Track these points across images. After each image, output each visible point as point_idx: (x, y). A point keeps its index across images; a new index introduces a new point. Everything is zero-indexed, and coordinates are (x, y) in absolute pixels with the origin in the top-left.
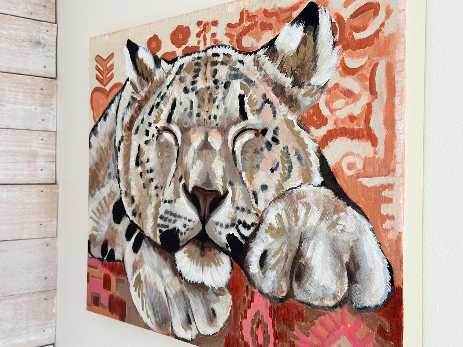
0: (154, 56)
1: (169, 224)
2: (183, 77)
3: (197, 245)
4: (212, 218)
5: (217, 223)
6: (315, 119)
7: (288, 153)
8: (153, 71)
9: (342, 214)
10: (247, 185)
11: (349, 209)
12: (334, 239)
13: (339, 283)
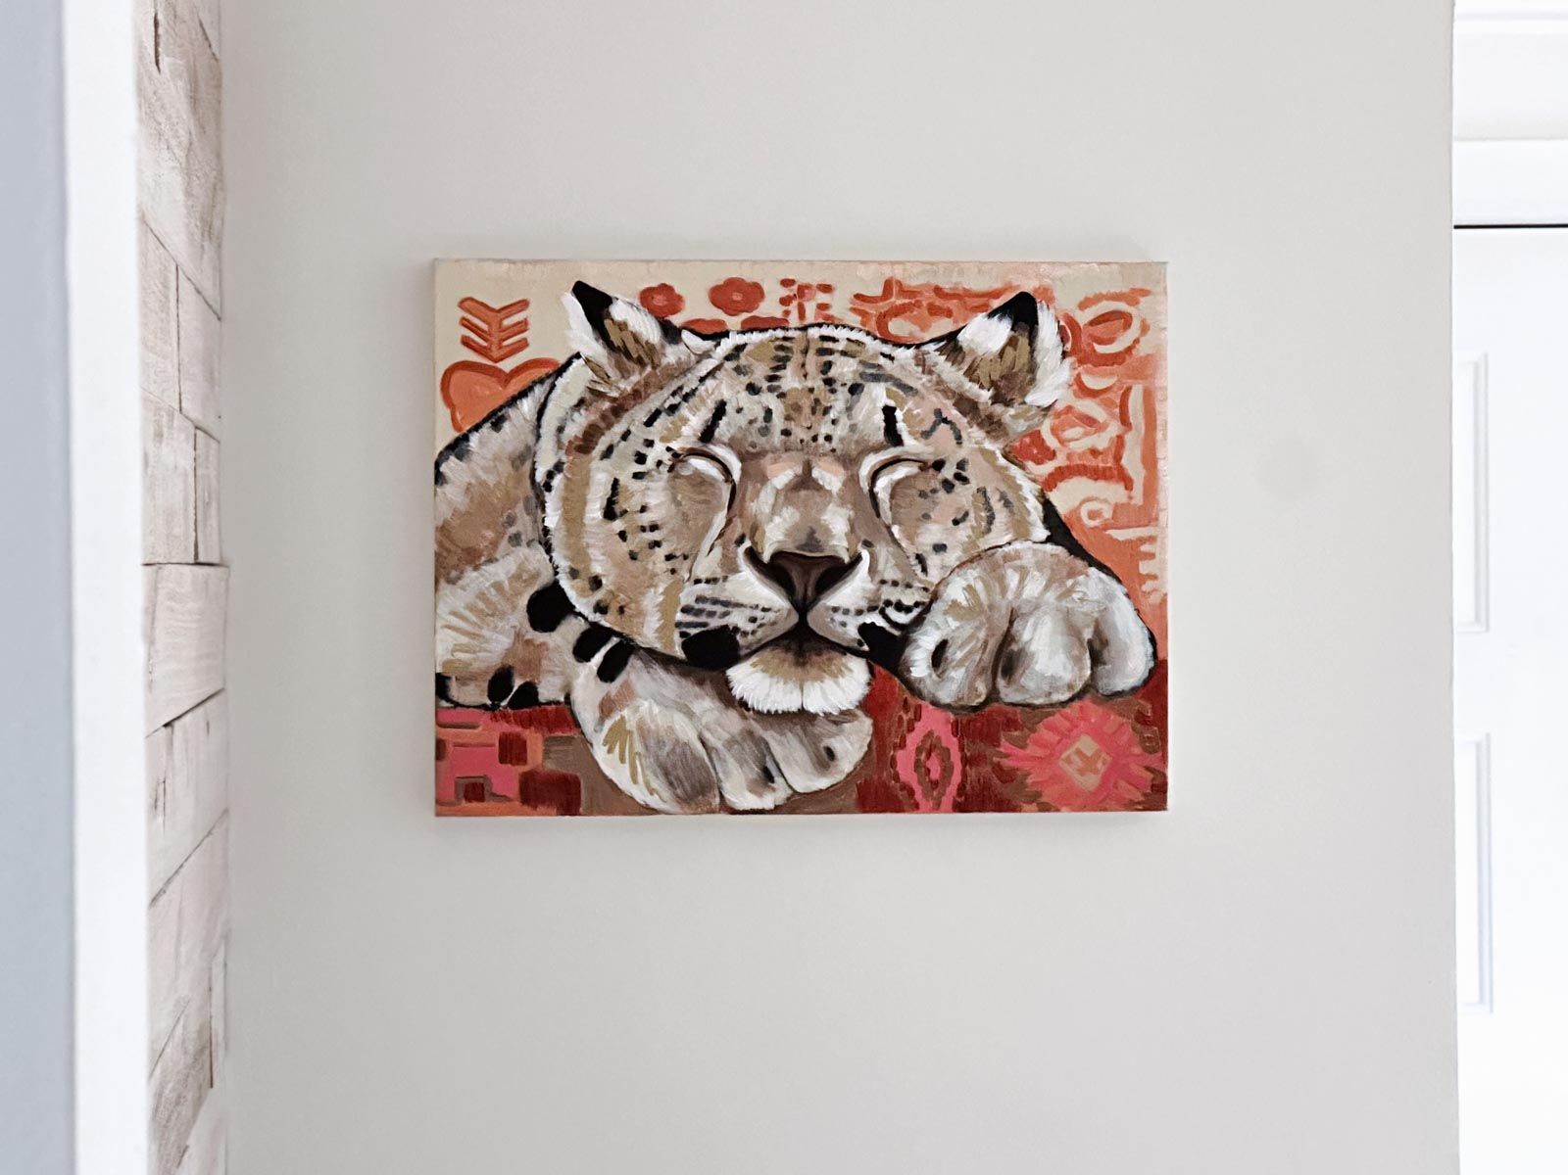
0: (659, 322)
1: (709, 620)
2: (744, 366)
3: (787, 649)
4: (822, 602)
5: (835, 610)
6: (1035, 451)
7: (985, 496)
8: (658, 347)
9: (1081, 578)
10: (904, 545)
11: (1093, 570)
12: (1068, 612)
13: (1076, 669)
